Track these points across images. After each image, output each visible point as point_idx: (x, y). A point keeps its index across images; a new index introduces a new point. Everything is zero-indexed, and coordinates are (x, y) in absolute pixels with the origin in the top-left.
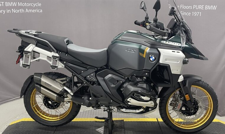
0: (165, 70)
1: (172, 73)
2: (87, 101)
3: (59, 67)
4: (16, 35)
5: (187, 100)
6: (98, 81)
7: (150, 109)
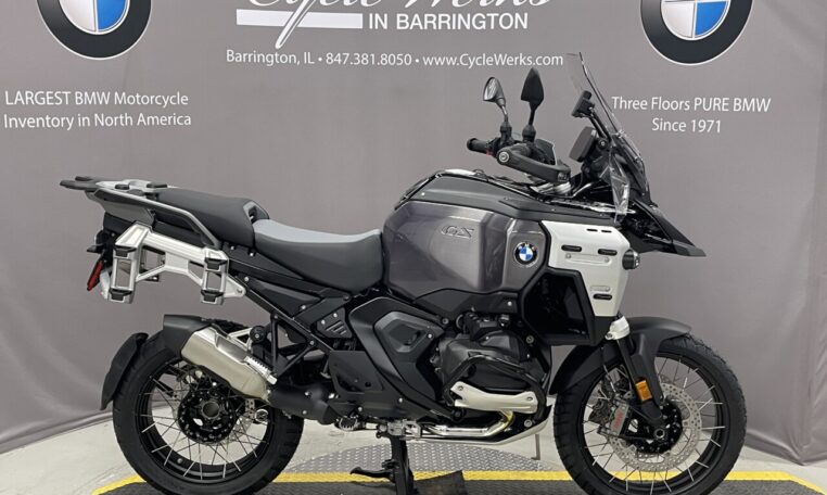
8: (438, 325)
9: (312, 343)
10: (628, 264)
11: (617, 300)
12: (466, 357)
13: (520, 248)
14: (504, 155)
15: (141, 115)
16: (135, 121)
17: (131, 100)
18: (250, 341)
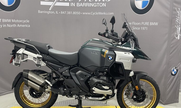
0: (120, 66)
1: (125, 69)
2: (63, 91)
3: (42, 65)
4: (11, 42)
5: (137, 90)
6: (71, 76)
7: (110, 97)
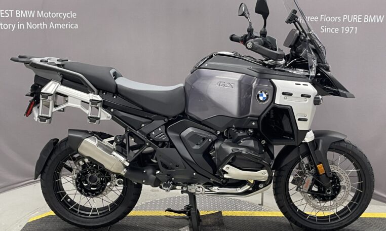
8: (214, 134)
9: (148, 144)
10: (317, 102)
11: (310, 121)
12: (231, 152)
13: (260, 93)
14: (250, 45)
15: (52, 23)
16: (48, 26)
17: (46, 15)
18: (115, 144)
